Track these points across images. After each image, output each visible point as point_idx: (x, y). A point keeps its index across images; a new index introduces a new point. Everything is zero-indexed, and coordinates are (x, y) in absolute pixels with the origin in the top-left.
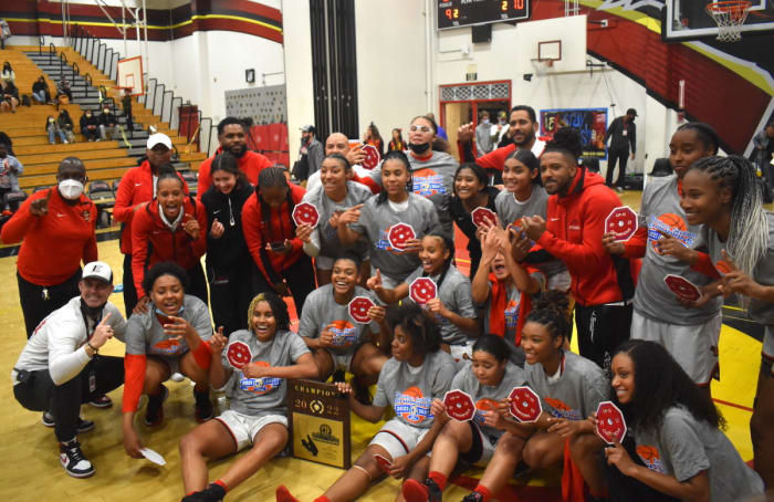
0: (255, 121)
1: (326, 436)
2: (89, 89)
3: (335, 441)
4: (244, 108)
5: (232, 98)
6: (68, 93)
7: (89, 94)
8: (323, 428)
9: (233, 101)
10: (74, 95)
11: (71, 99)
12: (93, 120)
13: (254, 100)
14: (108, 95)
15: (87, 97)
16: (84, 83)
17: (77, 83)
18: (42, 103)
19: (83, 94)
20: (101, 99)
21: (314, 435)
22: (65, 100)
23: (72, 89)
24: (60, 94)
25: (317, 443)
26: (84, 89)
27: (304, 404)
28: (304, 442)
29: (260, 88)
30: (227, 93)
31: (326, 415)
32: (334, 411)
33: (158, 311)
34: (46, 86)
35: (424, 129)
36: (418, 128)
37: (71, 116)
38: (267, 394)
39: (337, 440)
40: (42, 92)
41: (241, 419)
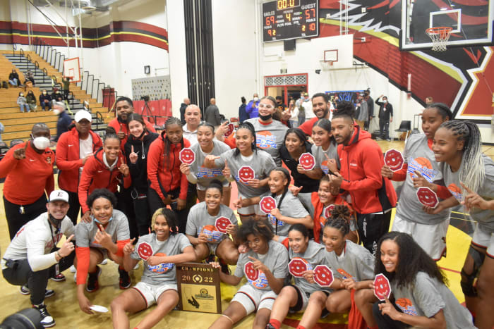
0: (151, 98)
1: (204, 295)
2: (45, 77)
3: (211, 297)
4: (144, 89)
5: (136, 84)
6: (32, 80)
7: (46, 81)
8: (202, 291)
9: (137, 86)
10: (36, 81)
11: (34, 84)
12: (48, 97)
13: (150, 85)
14: (58, 82)
15: (44, 83)
16: (42, 74)
18: (15, 87)
19: (42, 81)
20: (53, 84)
21: (196, 295)
22: (30, 85)
23: (35, 77)
24: (27, 81)
25: (198, 300)
26: (42, 77)
27: (188, 278)
28: (189, 301)
29: (154, 78)
30: (132, 80)
31: (204, 283)
32: (209, 280)
33: (96, 220)
34: (18, 76)
35: (268, 107)
36: (265, 105)
37: (35, 95)
38: (164, 273)
39: (213, 297)
40: (15, 80)
41: (149, 288)
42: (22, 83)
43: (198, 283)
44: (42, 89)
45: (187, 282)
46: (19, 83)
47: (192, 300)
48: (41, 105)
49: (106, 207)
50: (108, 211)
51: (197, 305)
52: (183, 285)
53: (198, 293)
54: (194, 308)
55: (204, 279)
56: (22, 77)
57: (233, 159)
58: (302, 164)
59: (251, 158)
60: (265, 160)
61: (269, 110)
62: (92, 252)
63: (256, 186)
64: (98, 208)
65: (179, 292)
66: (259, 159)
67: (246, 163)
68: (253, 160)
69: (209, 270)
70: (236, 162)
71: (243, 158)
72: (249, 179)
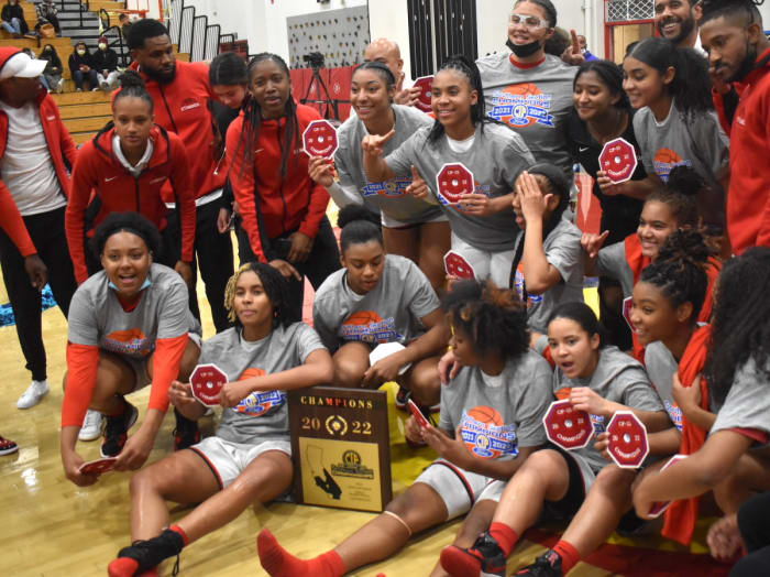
0: (328, 62)
1: (352, 467)
2: (85, 15)
3: (367, 472)
4: (315, 41)
5: (297, 27)
6: (54, 21)
7: (86, 24)
8: (347, 457)
9: (299, 32)
10: (62, 24)
11: (57, 29)
12: (87, 59)
13: (328, 30)
14: (112, 24)
15: (82, 27)
16: (77, 7)
17: (67, 7)
18: (16, 37)
19: (77, 24)
20: (101, 29)
21: (334, 467)
22: (49, 32)
23: (60, 16)
24: (41, 22)
25: (337, 480)
26: (77, 15)
27: (315, 423)
28: (318, 481)
29: (338, 11)
30: (288, 19)
31: (350, 437)
32: (362, 428)
33: (112, 285)
34: (21, 11)
35: (531, 21)
36: (523, 18)
37: (59, 55)
38: (263, 416)
39: (371, 472)
40: (15, 20)
41: (229, 449)
42: (31, 27)
43: (337, 436)
44: (76, 41)
45: (312, 434)
46: (24, 27)
47: (324, 478)
48: (74, 77)
49: (133, 254)
50: (139, 263)
51: (335, 491)
52: (303, 441)
53: (338, 461)
54: (328, 498)
55: (351, 428)
56: (31, 13)
57: (428, 148)
58: (605, 168)
59: (469, 143)
60: (503, 147)
61: (534, 29)
62: (105, 362)
63: (479, 210)
64: (116, 256)
65: (295, 458)
66: (488, 144)
67: (458, 157)
68: (474, 148)
69: (362, 403)
70: (436, 156)
71: (453, 144)
72: (463, 195)
